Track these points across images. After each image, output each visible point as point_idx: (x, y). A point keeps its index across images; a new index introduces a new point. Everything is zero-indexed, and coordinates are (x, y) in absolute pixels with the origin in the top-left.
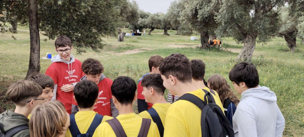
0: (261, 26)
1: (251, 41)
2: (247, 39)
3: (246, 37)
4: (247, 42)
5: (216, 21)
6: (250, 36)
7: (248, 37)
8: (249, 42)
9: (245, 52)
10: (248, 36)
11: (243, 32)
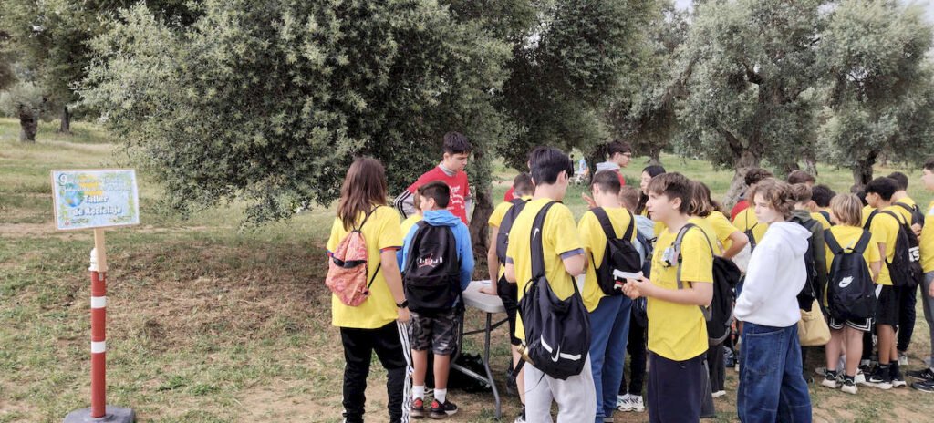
0: (780, 131)
1: (752, 163)
2: (743, 159)
3: (740, 156)
4: (742, 166)
5: (678, 118)
6: (750, 153)
7: (746, 156)
8: (748, 165)
9: (741, 188)
10: (744, 153)
11: (733, 144)
